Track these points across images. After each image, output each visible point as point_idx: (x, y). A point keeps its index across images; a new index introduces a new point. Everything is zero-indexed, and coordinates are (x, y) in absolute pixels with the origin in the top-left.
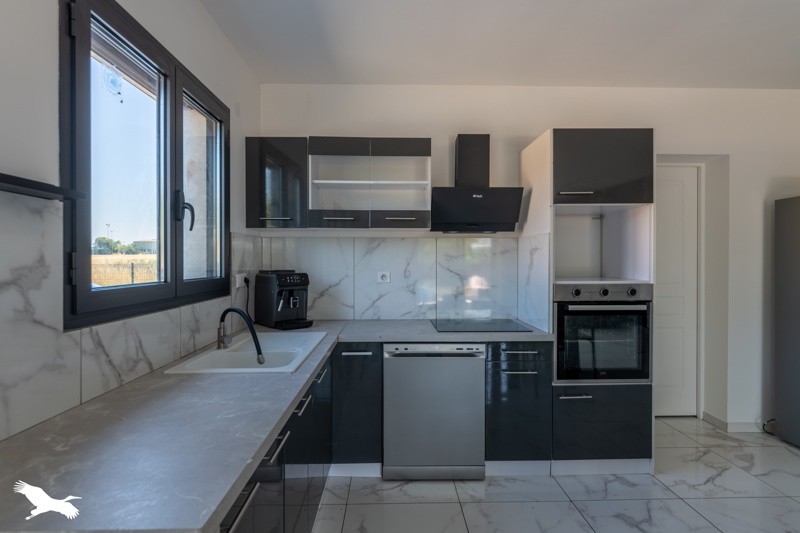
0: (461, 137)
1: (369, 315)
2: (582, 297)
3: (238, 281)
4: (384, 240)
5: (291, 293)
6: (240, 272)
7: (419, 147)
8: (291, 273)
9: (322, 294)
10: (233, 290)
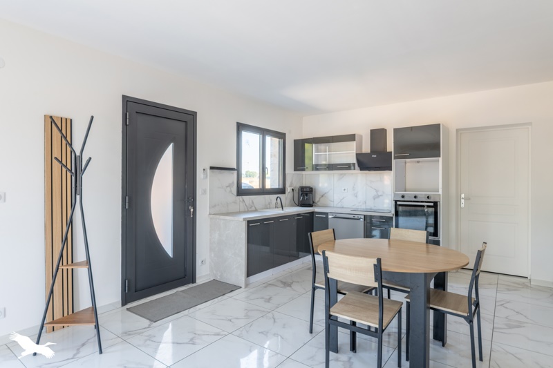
0: (371, 131)
1: (339, 205)
2: (405, 199)
3: (289, 189)
4: (345, 174)
5: (307, 195)
6: (290, 186)
7: (351, 138)
8: (306, 187)
9: (322, 196)
10: (287, 192)
